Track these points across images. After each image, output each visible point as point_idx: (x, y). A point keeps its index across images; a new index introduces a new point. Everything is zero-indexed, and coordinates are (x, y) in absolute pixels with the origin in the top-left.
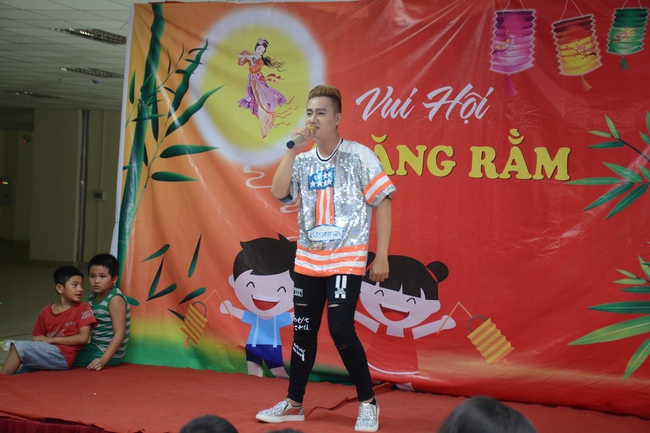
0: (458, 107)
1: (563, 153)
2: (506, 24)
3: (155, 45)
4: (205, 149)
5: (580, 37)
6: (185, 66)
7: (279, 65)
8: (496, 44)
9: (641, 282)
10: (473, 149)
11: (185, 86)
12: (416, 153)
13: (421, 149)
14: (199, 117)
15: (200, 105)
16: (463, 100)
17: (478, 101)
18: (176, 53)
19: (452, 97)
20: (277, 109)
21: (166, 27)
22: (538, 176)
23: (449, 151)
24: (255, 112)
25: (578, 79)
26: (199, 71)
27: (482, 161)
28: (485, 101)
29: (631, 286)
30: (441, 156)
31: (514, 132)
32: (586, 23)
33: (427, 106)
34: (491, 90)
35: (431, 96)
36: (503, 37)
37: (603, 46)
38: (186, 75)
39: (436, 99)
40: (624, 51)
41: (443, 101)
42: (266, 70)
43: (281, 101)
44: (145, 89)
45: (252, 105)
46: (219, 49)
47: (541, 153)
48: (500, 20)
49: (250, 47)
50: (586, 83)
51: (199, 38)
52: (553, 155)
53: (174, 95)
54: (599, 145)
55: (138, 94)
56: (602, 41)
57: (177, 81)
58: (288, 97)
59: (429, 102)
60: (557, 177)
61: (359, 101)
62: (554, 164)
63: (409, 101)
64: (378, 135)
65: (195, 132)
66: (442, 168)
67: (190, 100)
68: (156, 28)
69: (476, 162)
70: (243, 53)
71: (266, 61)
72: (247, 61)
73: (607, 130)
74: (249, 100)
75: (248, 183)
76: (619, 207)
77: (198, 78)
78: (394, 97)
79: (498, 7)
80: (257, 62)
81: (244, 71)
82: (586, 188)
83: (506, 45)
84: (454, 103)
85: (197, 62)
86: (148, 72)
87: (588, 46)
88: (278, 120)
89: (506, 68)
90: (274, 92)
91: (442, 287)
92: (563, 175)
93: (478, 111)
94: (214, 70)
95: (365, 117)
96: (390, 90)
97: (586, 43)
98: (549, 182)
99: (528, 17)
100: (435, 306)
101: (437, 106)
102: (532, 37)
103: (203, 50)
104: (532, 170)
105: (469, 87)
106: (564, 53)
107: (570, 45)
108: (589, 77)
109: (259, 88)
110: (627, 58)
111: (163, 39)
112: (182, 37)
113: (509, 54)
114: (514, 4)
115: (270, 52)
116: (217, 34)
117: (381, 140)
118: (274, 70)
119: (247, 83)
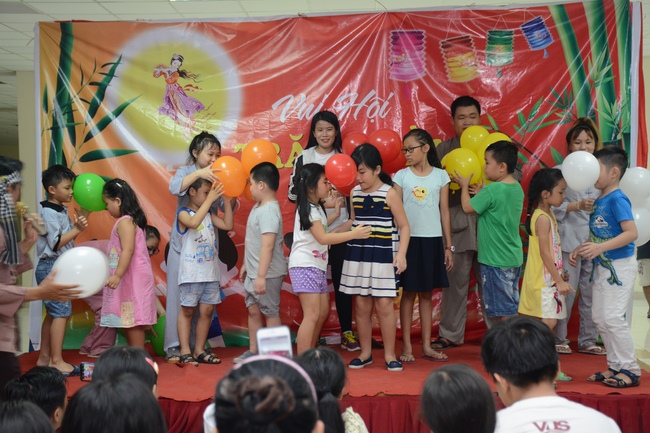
0: (364, 109)
2: (401, 40)
3: (64, 61)
4: (123, 152)
5: (463, 52)
6: (100, 79)
7: (195, 77)
8: (393, 57)
11: (102, 94)
14: (117, 124)
16: (369, 103)
17: (381, 104)
18: (89, 68)
19: (358, 101)
20: (196, 114)
21: (75, 43)
24: (175, 118)
25: (463, 84)
26: (114, 83)
28: (387, 103)
32: (467, 41)
33: (337, 109)
34: (392, 94)
35: (339, 100)
36: (398, 51)
37: (482, 59)
38: (101, 87)
39: (345, 103)
41: (350, 104)
42: (182, 82)
43: (199, 108)
45: (171, 112)
46: (133, 62)
48: (396, 38)
49: (166, 61)
50: (469, 88)
51: (112, 54)
53: (89, 105)
55: (52, 105)
56: (481, 55)
57: (92, 92)
58: (206, 104)
59: (339, 105)
61: (275, 107)
63: (321, 105)
64: (296, 134)
65: (114, 138)
67: (106, 109)
68: (65, 43)
70: (159, 67)
71: (182, 74)
72: (162, 73)
73: (488, 124)
74: (167, 107)
77: (114, 89)
78: (307, 102)
79: (393, 28)
80: (173, 74)
81: (161, 83)
83: (401, 58)
84: (360, 106)
85: (111, 74)
86: (60, 86)
87: (470, 59)
88: (198, 124)
89: (403, 77)
90: (193, 100)
93: (381, 112)
94: (129, 82)
95: (282, 119)
96: (303, 96)
97: (468, 57)
99: (418, 36)
101: (345, 109)
102: (423, 52)
103: (116, 64)
105: (372, 92)
106: (451, 65)
107: (455, 59)
108: (472, 83)
109: (177, 98)
111: (74, 54)
112: (94, 53)
113: (405, 65)
114: (406, 25)
115: (186, 66)
116: (131, 50)
117: (299, 137)
118: (190, 81)
119: (164, 93)
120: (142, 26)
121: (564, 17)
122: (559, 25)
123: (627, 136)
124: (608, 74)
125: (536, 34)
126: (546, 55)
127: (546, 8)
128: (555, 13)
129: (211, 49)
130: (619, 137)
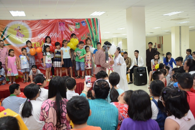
2: (61, 24)
6: (3, 31)
11: (4, 33)
14: (7, 39)
16: (55, 35)
17: (58, 35)
18: (1, 29)
35: (50, 34)
41: (52, 35)
42: (20, 31)
43: (24, 36)
46: (10, 27)
48: (60, 24)
50: (73, 32)
51: (5, 26)
53: (1, 36)
63: (47, 35)
65: (7, 42)
67: (5, 36)
70: (15, 28)
71: (20, 30)
74: (17, 36)
75: (19, 49)
77: (6, 32)
79: (59, 22)
80: (18, 30)
81: (16, 31)
83: (61, 27)
85: (5, 30)
89: (62, 30)
90: (22, 35)
94: (9, 31)
95: (40, 38)
96: (43, 34)
99: (64, 23)
102: (65, 26)
103: (6, 28)
105: (56, 33)
109: (19, 34)
110: (78, 29)
112: (2, 26)
114: (62, 21)
115: (21, 28)
116: (9, 25)
118: (22, 31)
119: (17, 33)
120: (11, 21)
121: (88, 21)
122: (87, 22)
123: (98, 40)
124: (95, 30)
125: (83, 23)
126: (85, 27)
127: (85, 19)
129: (25, 25)
130: (97, 40)
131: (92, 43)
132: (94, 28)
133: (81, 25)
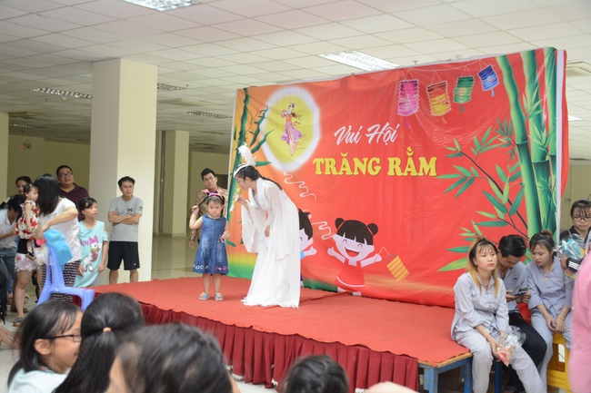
0: (382, 135)
1: (433, 160)
2: (405, 87)
3: (245, 109)
4: (267, 163)
5: (440, 93)
6: (258, 119)
7: (300, 116)
8: (401, 99)
9: (473, 235)
10: (390, 159)
11: (258, 131)
12: (363, 162)
13: (365, 160)
14: (264, 146)
15: (264, 140)
16: (385, 132)
17: (392, 132)
18: (254, 113)
19: (379, 131)
20: (299, 140)
21: (250, 100)
22: (421, 174)
23: (378, 160)
24: (288, 143)
25: (439, 118)
26: (264, 121)
27: (394, 165)
28: (395, 132)
29: (468, 237)
30: (374, 164)
31: (409, 149)
32: (443, 86)
33: (368, 135)
34: (398, 125)
35: (369, 130)
36: (403, 95)
37: (451, 99)
38: (258, 123)
39: (372, 131)
40: (462, 101)
41: (376, 132)
42: (293, 120)
43: (300, 136)
44: (241, 133)
45: (287, 139)
47: (422, 160)
48: (402, 86)
49: (286, 108)
50: (444, 120)
51: (264, 105)
52: (428, 162)
53: (253, 135)
54: (451, 155)
55: (238, 136)
56: (451, 95)
57: (255, 127)
58: (303, 134)
59: (368, 133)
60: (430, 174)
61: (336, 135)
62: (429, 167)
63: (358, 133)
64: (344, 153)
65: (262, 155)
66: (374, 170)
67: (260, 137)
68: (246, 100)
69: (391, 167)
70: (284, 111)
71: (294, 115)
72: (285, 115)
73: (454, 146)
74: (286, 136)
75: (285, 181)
76: (461, 191)
77: (264, 125)
78: (352, 131)
79: (401, 79)
80: (290, 115)
82: (445, 180)
83: (405, 100)
84: (381, 133)
85: (263, 117)
86: (242, 123)
87: (444, 99)
88: (299, 146)
89: (405, 113)
90: (297, 131)
91: (375, 237)
92: (433, 173)
93: (392, 138)
94: (271, 121)
95: (338, 143)
96: (350, 127)
97: (443, 97)
98: (427, 177)
99: (415, 84)
100: (371, 248)
101: (372, 135)
102: (417, 95)
103: (266, 111)
104: (418, 171)
105: (388, 124)
106: (433, 103)
107: (436, 99)
108: (446, 116)
109: (290, 130)
110: (464, 105)
111: (249, 106)
112: (257, 105)
113: (407, 105)
114: (409, 77)
115: (295, 110)
116: (272, 102)
117: (345, 155)
118: (297, 119)
119: (284, 128)
122: (505, 72)
123: (554, 158)
124: (538, 108)
125: (489, 79)
126: (493, 94)
127: (494, 58)
128: (500, 62)
129: (308, 99)
130: (548, 158)
131: (519, 168)
132: (537, 100)
133: (478, 86)
